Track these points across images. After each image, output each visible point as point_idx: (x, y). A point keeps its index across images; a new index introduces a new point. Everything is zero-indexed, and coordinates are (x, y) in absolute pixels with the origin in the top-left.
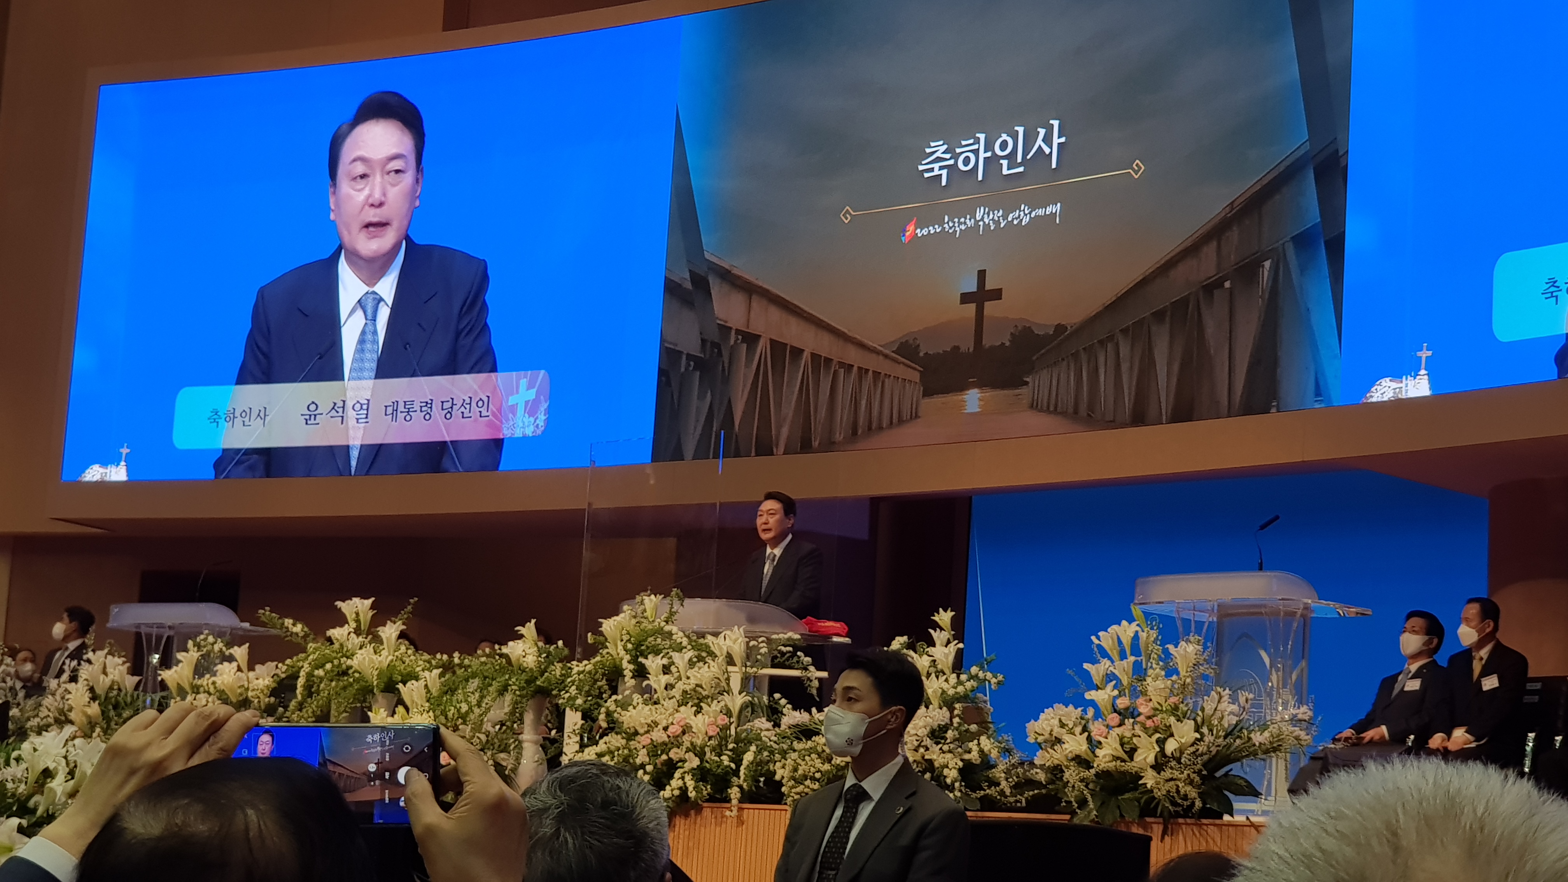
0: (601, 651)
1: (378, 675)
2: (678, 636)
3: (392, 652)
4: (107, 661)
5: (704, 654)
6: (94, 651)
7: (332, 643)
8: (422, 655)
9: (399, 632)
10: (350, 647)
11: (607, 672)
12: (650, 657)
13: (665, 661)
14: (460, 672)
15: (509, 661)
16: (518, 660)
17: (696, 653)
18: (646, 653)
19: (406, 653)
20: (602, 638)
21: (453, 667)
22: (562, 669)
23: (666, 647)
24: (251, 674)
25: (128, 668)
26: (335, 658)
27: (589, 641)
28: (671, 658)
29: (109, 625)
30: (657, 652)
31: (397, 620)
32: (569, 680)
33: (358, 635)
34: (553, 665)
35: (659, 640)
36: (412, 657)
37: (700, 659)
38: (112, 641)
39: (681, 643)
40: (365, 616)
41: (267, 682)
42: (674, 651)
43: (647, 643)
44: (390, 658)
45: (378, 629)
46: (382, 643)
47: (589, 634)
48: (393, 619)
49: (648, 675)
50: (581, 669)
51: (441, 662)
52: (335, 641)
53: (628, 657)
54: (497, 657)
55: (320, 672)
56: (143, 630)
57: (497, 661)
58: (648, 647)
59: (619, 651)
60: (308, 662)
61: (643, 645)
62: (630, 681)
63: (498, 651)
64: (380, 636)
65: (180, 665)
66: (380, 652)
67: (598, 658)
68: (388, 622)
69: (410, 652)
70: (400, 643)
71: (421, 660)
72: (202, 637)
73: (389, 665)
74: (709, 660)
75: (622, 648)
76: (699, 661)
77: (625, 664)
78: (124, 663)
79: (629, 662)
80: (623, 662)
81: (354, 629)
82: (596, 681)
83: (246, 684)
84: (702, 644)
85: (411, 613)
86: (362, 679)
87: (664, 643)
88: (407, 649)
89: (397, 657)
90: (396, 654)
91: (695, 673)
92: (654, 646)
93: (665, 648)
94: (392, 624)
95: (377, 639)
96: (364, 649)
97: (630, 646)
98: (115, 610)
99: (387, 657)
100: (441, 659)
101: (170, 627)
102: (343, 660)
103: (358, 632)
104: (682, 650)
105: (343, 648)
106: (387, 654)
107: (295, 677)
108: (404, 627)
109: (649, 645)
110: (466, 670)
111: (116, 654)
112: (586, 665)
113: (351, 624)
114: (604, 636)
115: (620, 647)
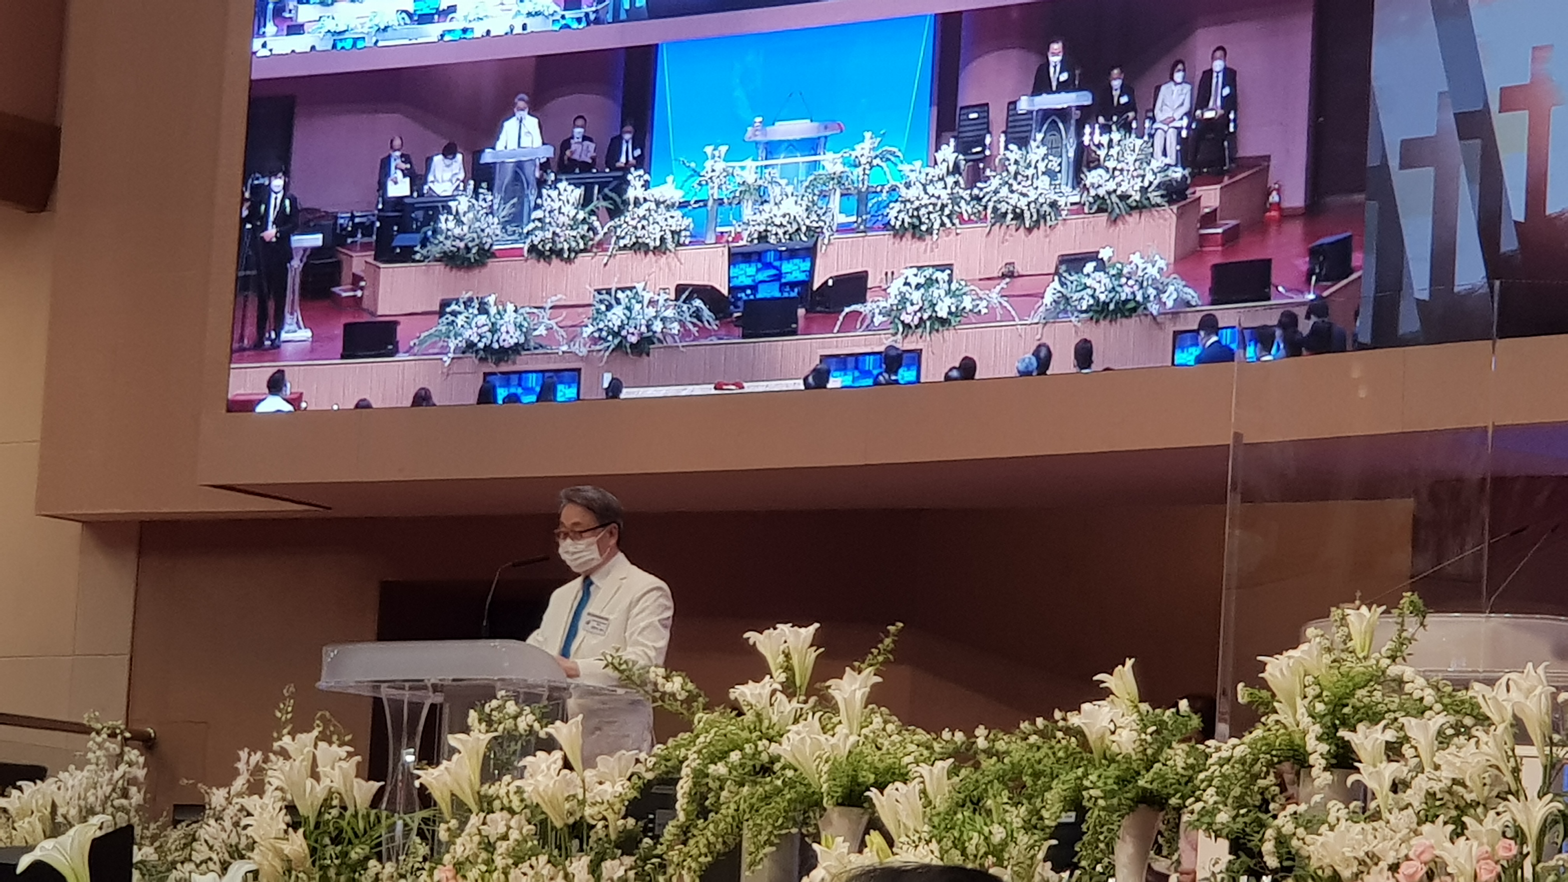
0: (1263, 719)
1: (829, 773)
2: (1415, 686)
3: (855, 726)
4: (318, 753)
5: (1468, 721)
6: (293, 734)
7: (741, 714)
8: (914, 733)
9: (868, 689)
10: (775, 719)
11: (1276, 760)
12: (1360, 727)
13: (1390, 735)
14: (987, 763)
15: (1084, 742)
16: (1102, 738)
17: (1452, 719)
18: (1353, 721)
19: (884, 730)
20: (1265, 694)
21: (976, 753)
22: (1188, 754)
23: (1392, 708)
24: (589, 774)
25: (358, 764)
26: (748, 741)
27: (1240, 700)
28: (1402, 728)
29: (322, 684)
30: (1373, 717)
31: (863, 666)
32: (1202, 776)
33: (790, 696)
34: (1170, 747)
35: (1378, 695)
36: (895, 738)
37: (1460, 729)
38: (327, 714)
39: (1422, 699)
40: (802, 663)
41: (619, 789)
42: (1407, 714)
43: (1353, 701)
44: (853, 739)
45: (828, 684)
46: (836, 710)
47: (1240, 686)
48: (856, 664)
49: (1356, 764)
50: (1225, 754)
51: (951, 747)
52: (745, 709)
53: (1317, 729)
54: (1060, 735)
55: (721, 769)
56: (385, 693)
57: (1059, 742)
58: (1356, 709)
59: (1299, 717)
60: (695, 749)
61: (1347, 705)
62: (1321, 777)
63: (1061, 724)
64: (833, 698)
65: (455, 757)
66: (833, 728)
67: (1258, 732)
68: (848, 669)
69: (890, 727)
70: (873, 712)
71: (912, 742)
72: (494, 703)
73: (850, 752)
74: (1478, 732)
75: (1304, 710)
76: (1458, 734)
77: (1311, 743)
78: (350, 755)
79: (1319, 739)
80: (1307, 738)
81: (782, 684)
82: (1256, 777)
83: (580, 791)
84: (1463, 702)
85: (890, 652)
86: (800, 780)
87: (1387, 700)
88: (886, 722)
89: (866, 737)
90: (864, 731)
91: (1450, 757)
92: (1368, 707)
93: (1389, 711)
94: (855, 674)
95: (827, 704)
96: (802, 723)
97: (1320, 707)
98: (330, 653)
99: (847, 736)
100: (952, 741)
101: (436, 688)
102: (762, 744)
103: (789, 689)
104: (1423, 713)
105: (761, 721)
106: (846, 731)
107: (670, 779)
108: (879, 679)
109: (1358, 704)
110: (1000, 760)
111: (335, 738)
112: (1234, 747)
113: (775, 675)
114: (1269, 689)
115: (1301, 710)
